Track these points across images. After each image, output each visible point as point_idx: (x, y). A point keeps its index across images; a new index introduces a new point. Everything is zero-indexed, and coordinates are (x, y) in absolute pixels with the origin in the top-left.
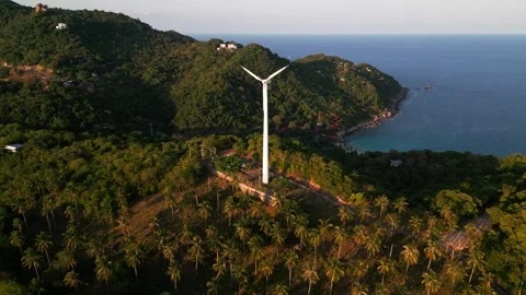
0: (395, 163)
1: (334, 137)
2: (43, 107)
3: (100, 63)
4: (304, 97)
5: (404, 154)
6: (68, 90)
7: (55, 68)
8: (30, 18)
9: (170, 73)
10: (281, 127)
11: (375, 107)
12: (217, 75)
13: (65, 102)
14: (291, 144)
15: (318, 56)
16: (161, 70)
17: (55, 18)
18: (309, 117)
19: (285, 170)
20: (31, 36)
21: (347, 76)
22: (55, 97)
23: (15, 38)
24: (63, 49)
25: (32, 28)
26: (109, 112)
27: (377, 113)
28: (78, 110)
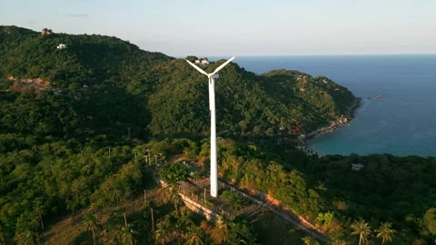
0: (357, 167)
1: (295, 140)
2: (31, 113)
3: (92, 77)
4: (267, 104)
5: (364, 158)
6: (56, 99)
7: (52, 80)
8: (36, 41)
9: (151, 85)
10: (246, 131)
11: (332, 114)
12: (191, 85)
13: (52, 109)
14: (247, 149)
15: (280, 71)
16: (143, 82)
17: (57, 40)
18: (272, 122)
19: (238, 181)
20: (35, 54)
21: (306, 86)
22: (43, 105)
23: (22, 56)
24: (62, 65)
25: (37, 48)
26: (91, 118)
27: (334, 120)
28: (63, 116)
